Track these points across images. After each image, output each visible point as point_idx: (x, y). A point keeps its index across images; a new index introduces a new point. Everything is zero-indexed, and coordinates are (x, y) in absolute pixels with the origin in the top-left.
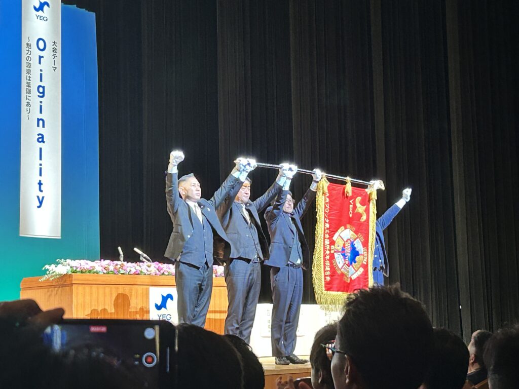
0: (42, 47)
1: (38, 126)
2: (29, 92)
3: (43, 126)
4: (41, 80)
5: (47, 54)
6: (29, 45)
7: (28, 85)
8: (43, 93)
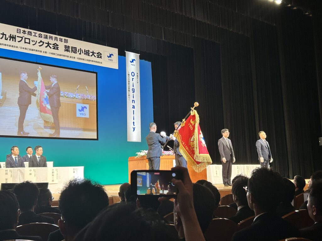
0: (133, 75)
1: (133, 102)
2: (129, 91)
3: (134, 103)
4: (133, 87)
5: (135, 77)
6: (129, 75)
7: (129, 88)
8: (134, 91)
